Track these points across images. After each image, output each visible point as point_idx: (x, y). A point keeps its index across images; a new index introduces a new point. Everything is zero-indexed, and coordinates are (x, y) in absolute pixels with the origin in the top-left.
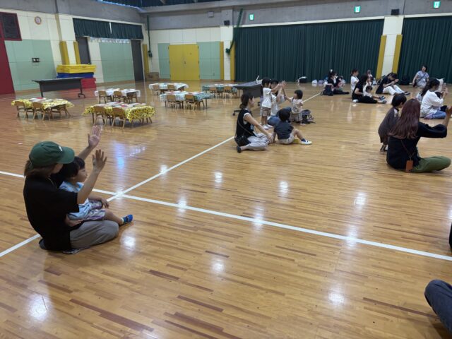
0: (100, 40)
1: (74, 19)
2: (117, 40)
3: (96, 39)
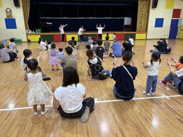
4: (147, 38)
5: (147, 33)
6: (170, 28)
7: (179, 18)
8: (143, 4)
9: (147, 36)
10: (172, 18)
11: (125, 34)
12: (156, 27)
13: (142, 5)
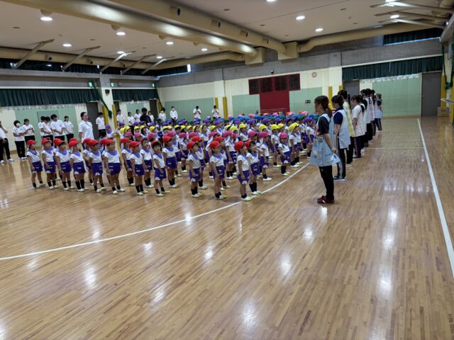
0: (373, 80)
1: (343, 69)
2: (399, 77)
3: (369, 80)
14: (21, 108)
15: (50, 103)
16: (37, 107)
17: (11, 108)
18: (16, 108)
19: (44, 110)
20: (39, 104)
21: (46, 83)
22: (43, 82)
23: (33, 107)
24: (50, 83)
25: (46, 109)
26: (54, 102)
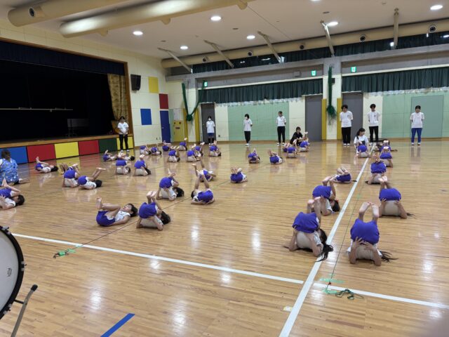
4: (136, 145)
5: (133, 137)
6: (162, 126)
7: (168, 108)
8: (115, 81)
9: (135, 141)
10: (161, 108)
11: (99, 140)
12: (143, 124)
13: (114, 83)
14: (391, 92)
15: (432, 86)
16: (414, 91)
17: (380, 93)
18: (385, 93)
19: (423, 94)
20: (415, 88)
21: (433, 60)
22: (429, 60)
23: (408, 92)
24: (440, 59)
25: (426, 93)
26: (441, 85)
